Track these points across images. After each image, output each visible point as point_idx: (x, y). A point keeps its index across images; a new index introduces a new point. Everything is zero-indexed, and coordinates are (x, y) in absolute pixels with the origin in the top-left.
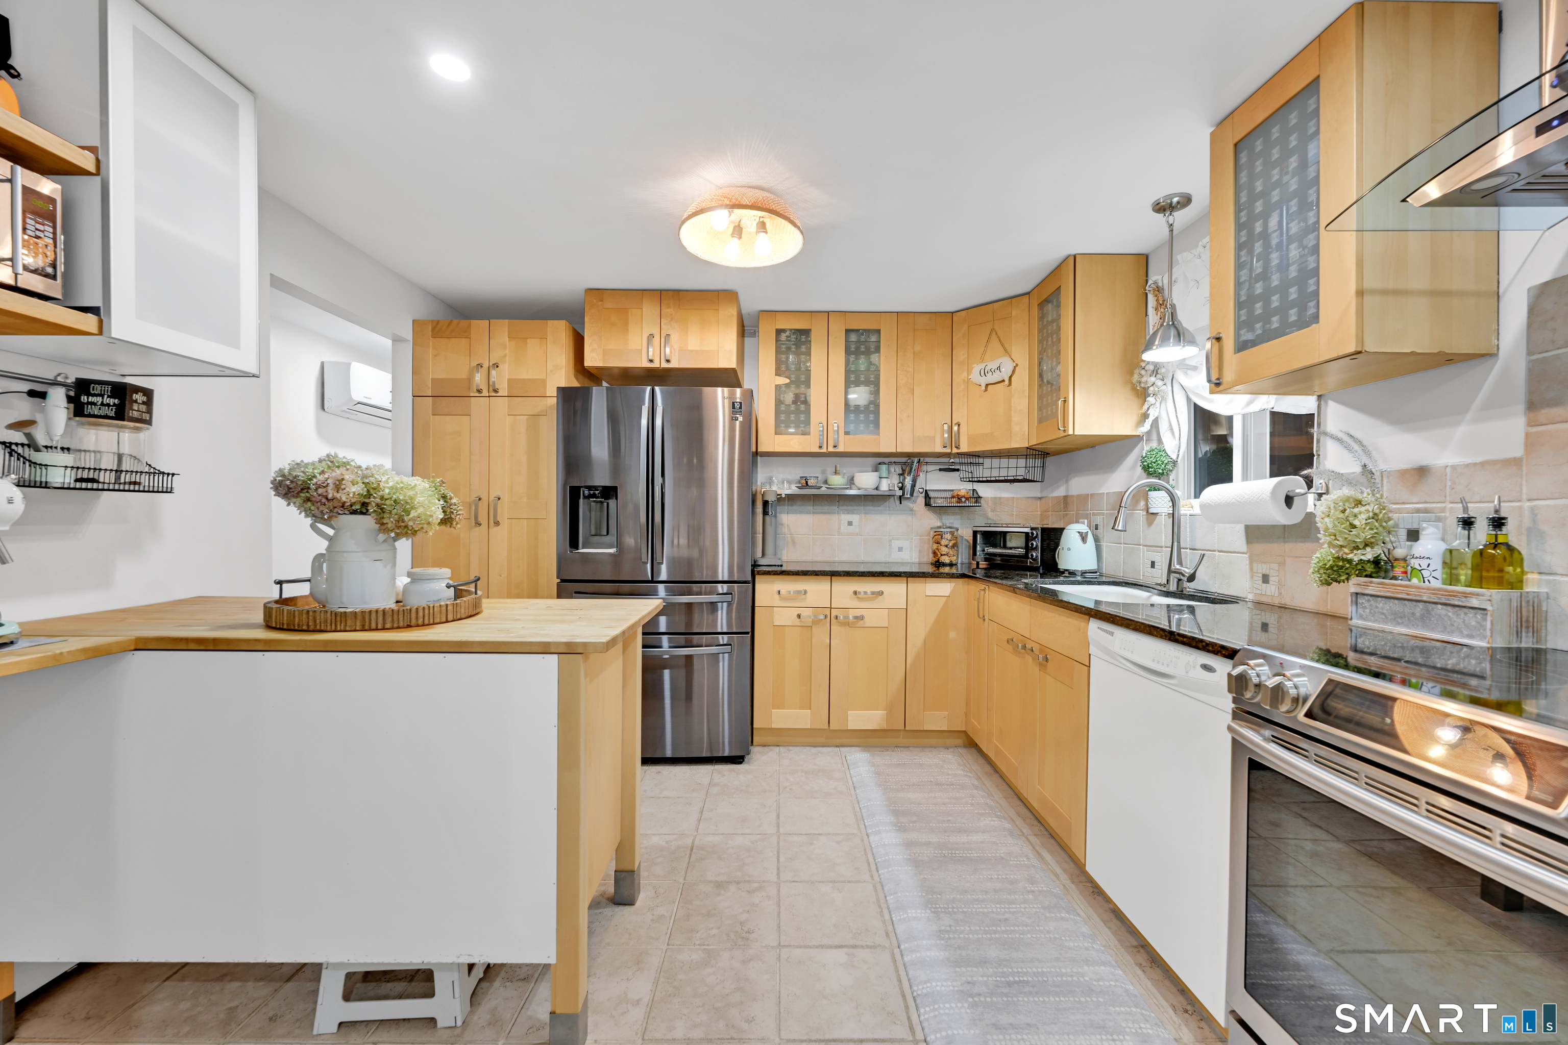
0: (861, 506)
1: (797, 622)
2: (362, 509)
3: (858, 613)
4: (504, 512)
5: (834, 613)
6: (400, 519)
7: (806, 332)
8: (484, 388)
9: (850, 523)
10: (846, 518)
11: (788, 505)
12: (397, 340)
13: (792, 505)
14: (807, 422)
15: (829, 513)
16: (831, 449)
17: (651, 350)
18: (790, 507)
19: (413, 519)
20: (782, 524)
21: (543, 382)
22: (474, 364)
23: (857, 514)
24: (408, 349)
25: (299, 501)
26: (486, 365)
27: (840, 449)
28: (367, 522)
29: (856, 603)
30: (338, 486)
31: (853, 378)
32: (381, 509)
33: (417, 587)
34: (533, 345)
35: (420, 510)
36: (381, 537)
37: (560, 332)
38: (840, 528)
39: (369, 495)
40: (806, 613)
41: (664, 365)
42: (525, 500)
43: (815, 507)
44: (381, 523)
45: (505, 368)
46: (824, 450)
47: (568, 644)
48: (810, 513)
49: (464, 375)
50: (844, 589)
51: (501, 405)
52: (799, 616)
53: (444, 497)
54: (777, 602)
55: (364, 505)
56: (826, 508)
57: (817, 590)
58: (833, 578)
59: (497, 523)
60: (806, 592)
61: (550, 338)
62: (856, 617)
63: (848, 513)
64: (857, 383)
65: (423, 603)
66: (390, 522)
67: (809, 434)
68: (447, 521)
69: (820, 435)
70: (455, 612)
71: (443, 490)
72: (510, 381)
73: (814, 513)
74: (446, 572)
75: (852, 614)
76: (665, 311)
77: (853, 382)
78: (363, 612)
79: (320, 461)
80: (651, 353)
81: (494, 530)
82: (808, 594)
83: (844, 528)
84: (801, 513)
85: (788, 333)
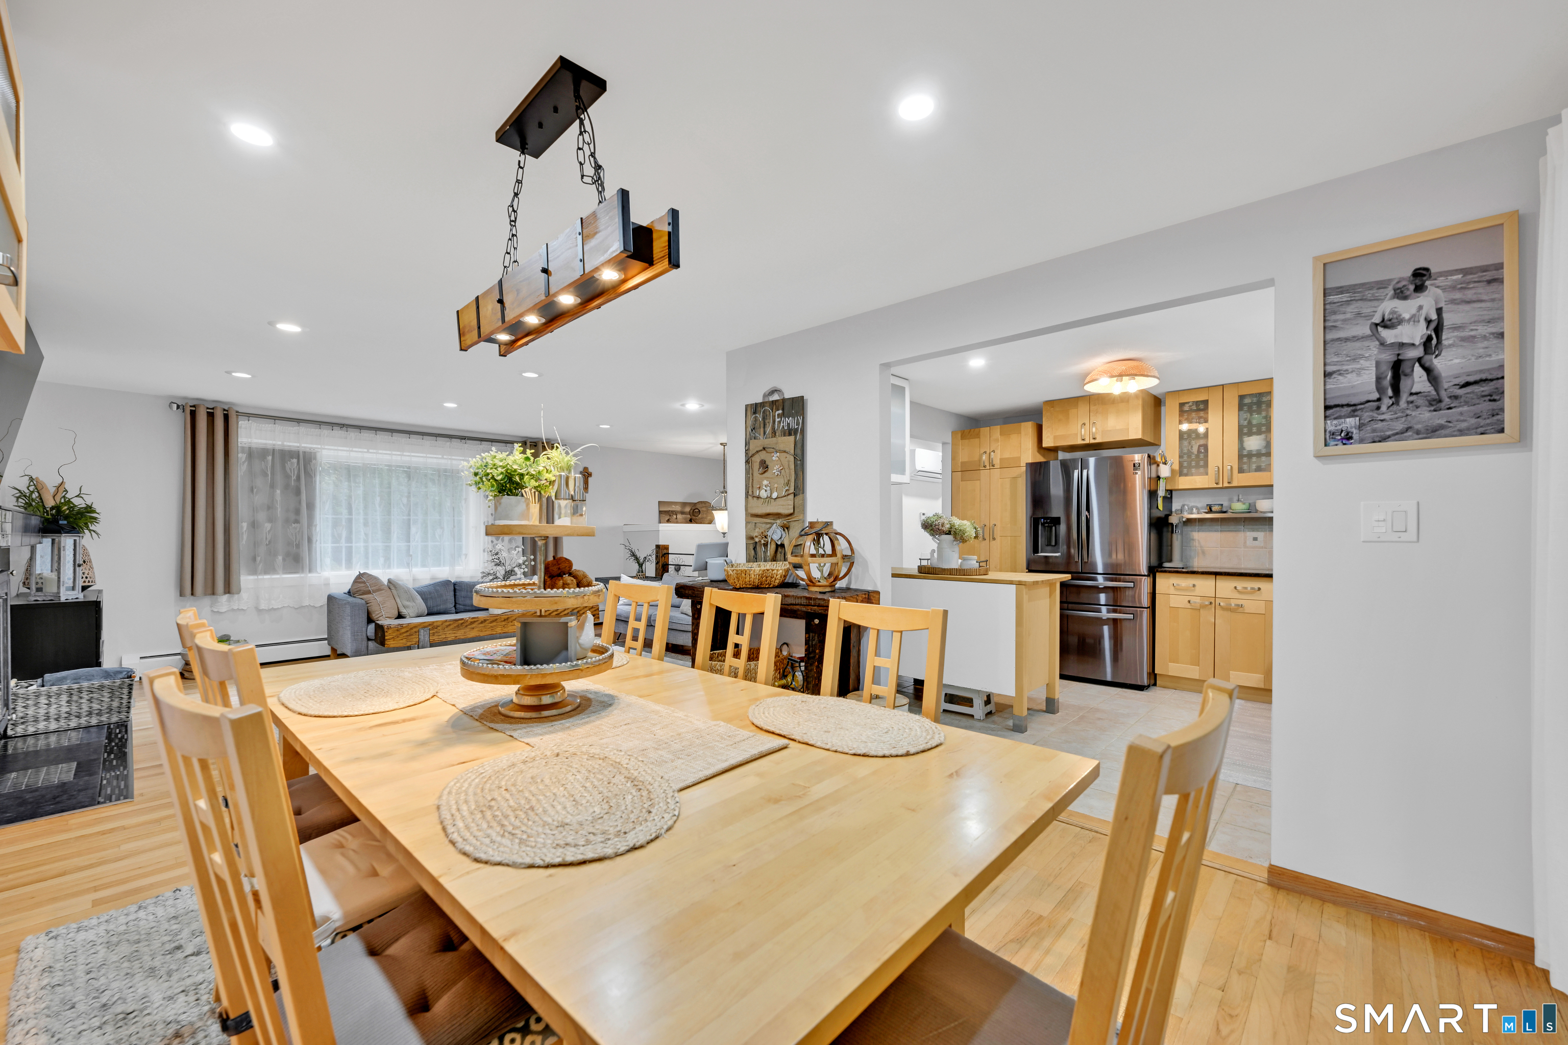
0: (1266, 525)
1: (1188, 606)
2: (949, 533)
3: (1240, 602)
4: (998, 534)
5: (1218, 601)
6: (962, 536)
7: (1206, 402)
8: (987, 464)
9: (1255, 539)
10: (1250, 535)
11: (1199, 525)
12: (944, 444)
13: (1202, 526)
14: (1206, 465)
15: (1236, 531)
16: (1226, 485)
17: (1083, 430)
18: (1200, 527)
19: (966, 537)
20: (1193, 540)
21: (1019, 459)
22: (982, 451)
23: (1262, 531)
24: (949, 447)
25: (928, 530)
26: (988, 452)
27: (1235, 484)
28: (950, 537)
29: (1237, 595)
30: (943, 526)
31: (1245, 430)
32: (955, 533)
33: (965, 562)
34: (1014, 437)
35: (968, 533)
36: (955, 543)
37: (1028, 428)
38: (1245, 542)
39: (951, 528)
40: (1193, 599)
41: (1092, 441)
42: (1009, 525)
43: (1222, 527)
44: (955, 537)
45: (998, 452)
46: (1220, 485)
47: (1019, 581)
48: (1218, 531)
49: (976, 458)
50: (1226, 587)
51: (996, 473)
52: (1189, 602)
53: (975, 528)
54: (1172, 591)
55: (950, 531)
56: (1232, 528)
57: (1205, 586)
58: (1217, 577)
59: (994, 539)
60: (1194, 586)
61: (1023, 433)
62: (1238, 605)
63: (1253, 531)
64: (1250, 434)
65: (968, 568)
66: (958, 537)
67: (1207, 474)
68: (976, 537)
69: (1216, 474)
70: (979, 572)
71: (975, 525)
72: (1001, 459)
73: (1221, 531)
74: (976, 557)
75: (1233, 603)
76: (1092, 408)
77: (1245, 434)
78: (950, 569)
79: (934, 516)
80: (1083, 433)
81: (993, 543)
82: (1197, 588)
83: (1250, 542)
84: (1210, 531)
85: (1190, 404)
